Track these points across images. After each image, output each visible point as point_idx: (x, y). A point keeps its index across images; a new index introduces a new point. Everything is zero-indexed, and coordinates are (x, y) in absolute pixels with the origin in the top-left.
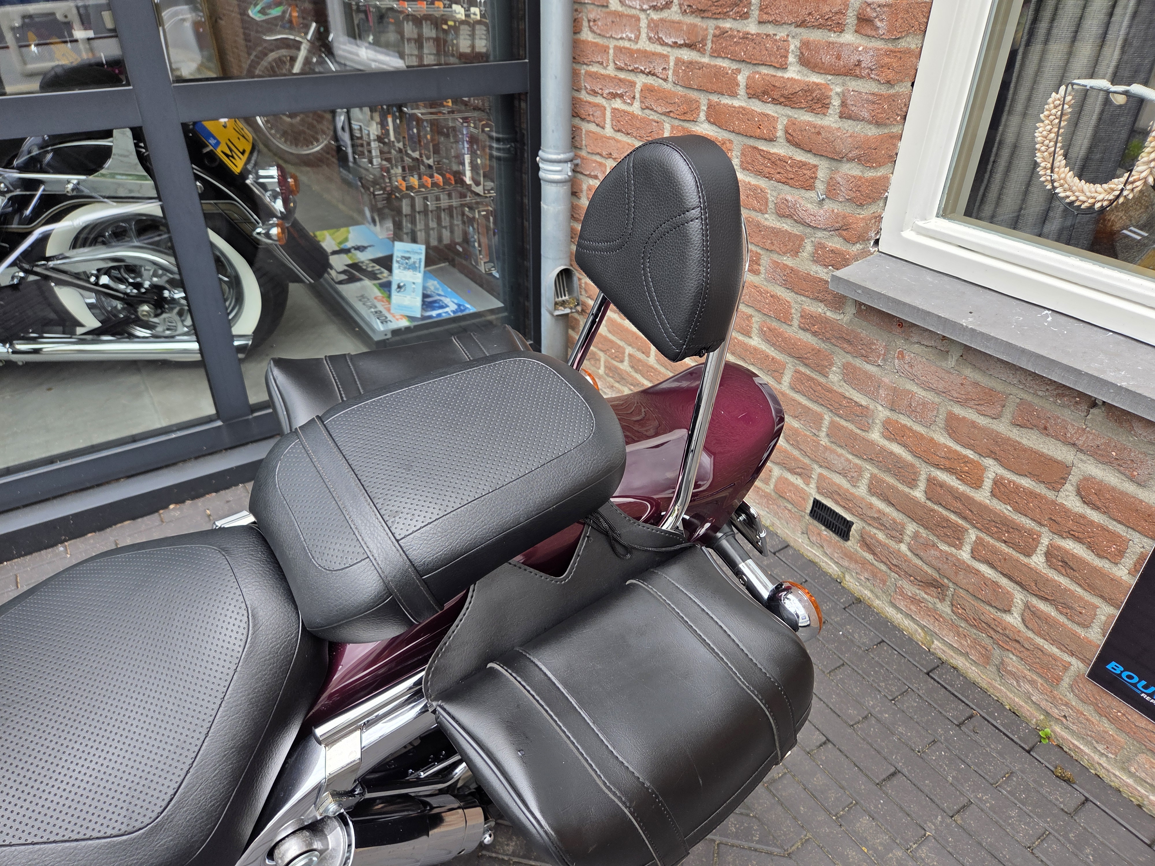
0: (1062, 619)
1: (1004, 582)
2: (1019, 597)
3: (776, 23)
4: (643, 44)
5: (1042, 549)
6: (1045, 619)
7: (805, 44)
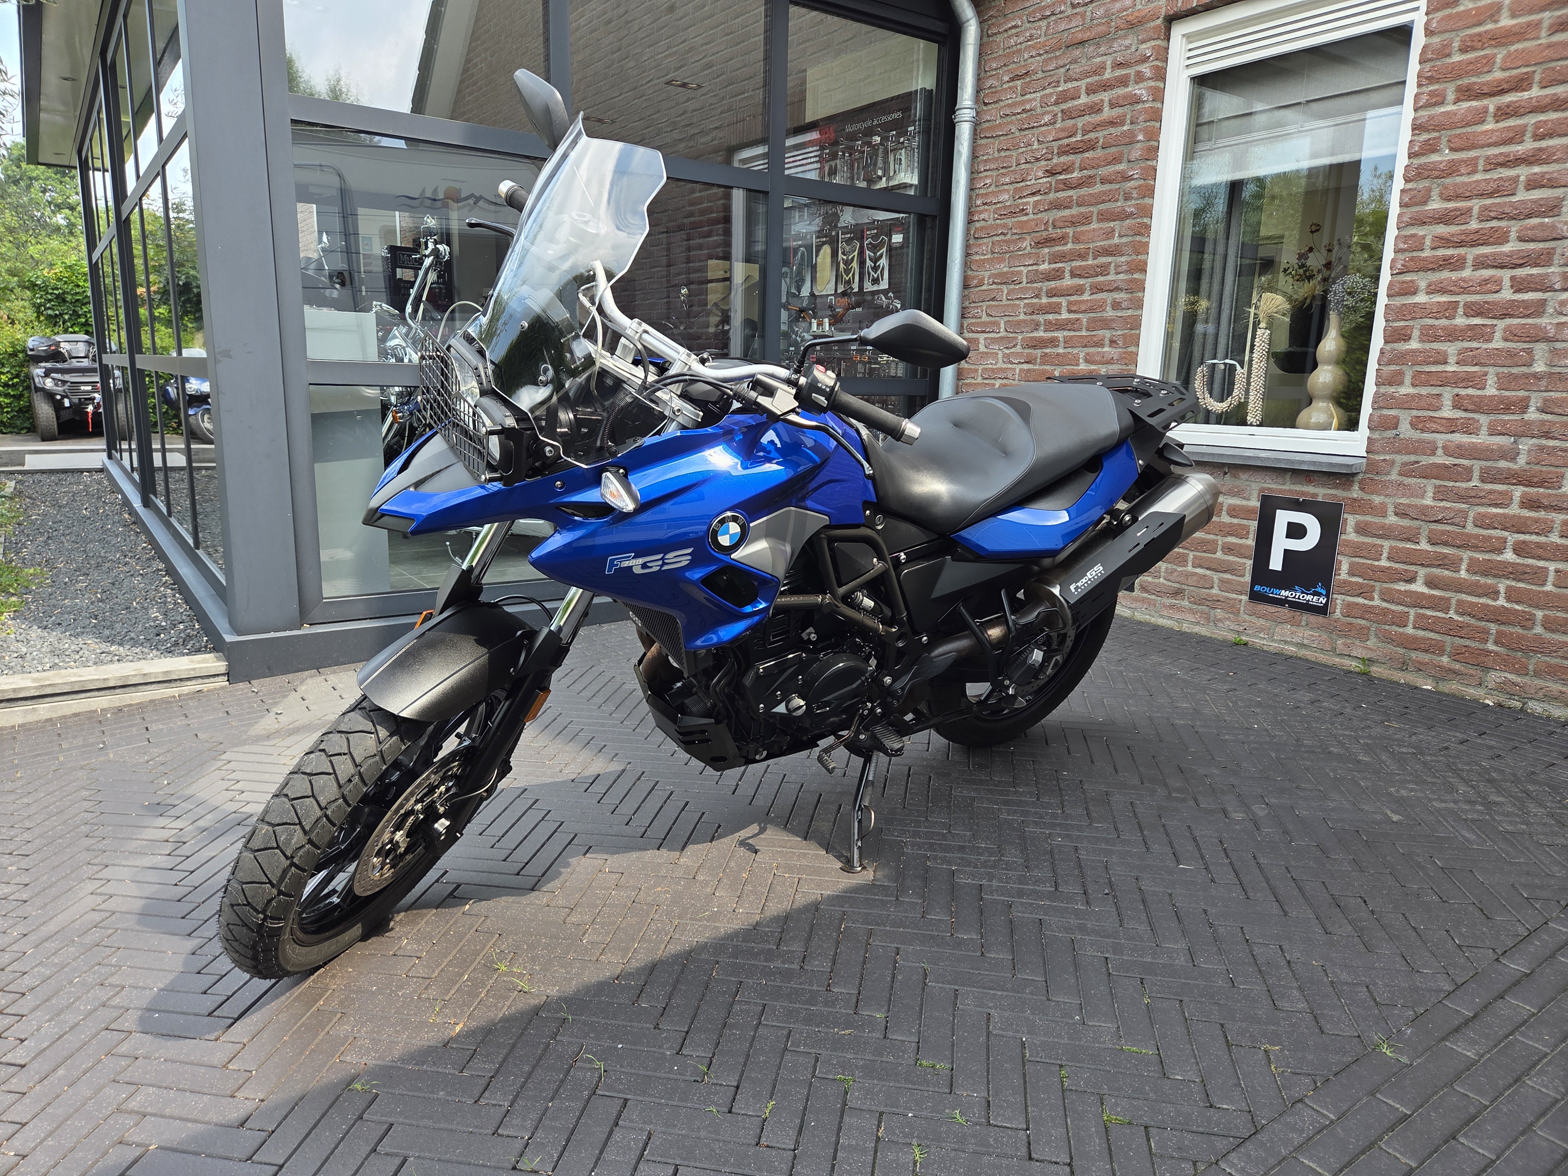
0: (1234, 578)
1: (1208, 572)
2: (1216, 576)
3: (1072, 347)
4: (1000, 365)
5: (1219, 548)
6: (1228, 582)
7: (1087, 354)
